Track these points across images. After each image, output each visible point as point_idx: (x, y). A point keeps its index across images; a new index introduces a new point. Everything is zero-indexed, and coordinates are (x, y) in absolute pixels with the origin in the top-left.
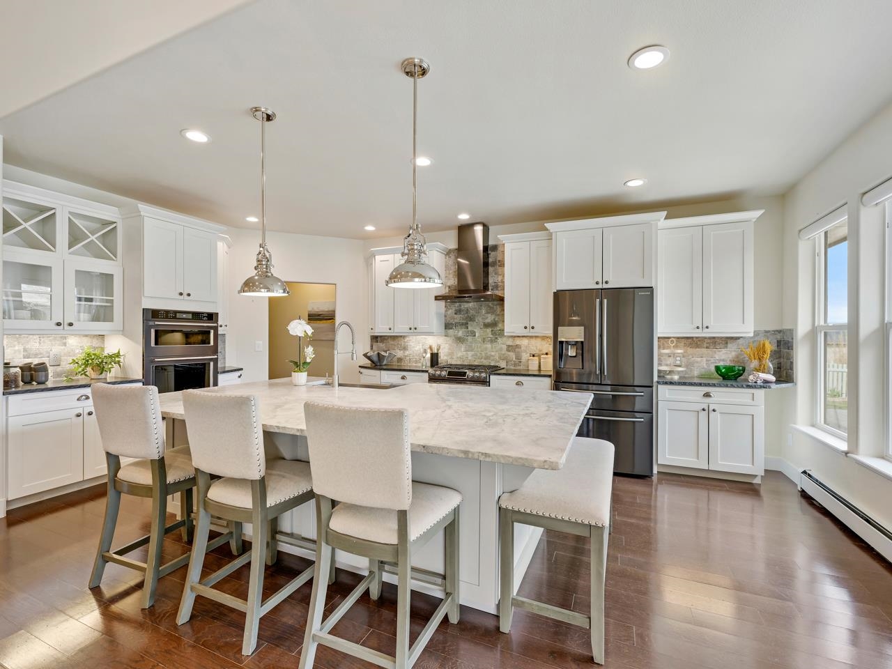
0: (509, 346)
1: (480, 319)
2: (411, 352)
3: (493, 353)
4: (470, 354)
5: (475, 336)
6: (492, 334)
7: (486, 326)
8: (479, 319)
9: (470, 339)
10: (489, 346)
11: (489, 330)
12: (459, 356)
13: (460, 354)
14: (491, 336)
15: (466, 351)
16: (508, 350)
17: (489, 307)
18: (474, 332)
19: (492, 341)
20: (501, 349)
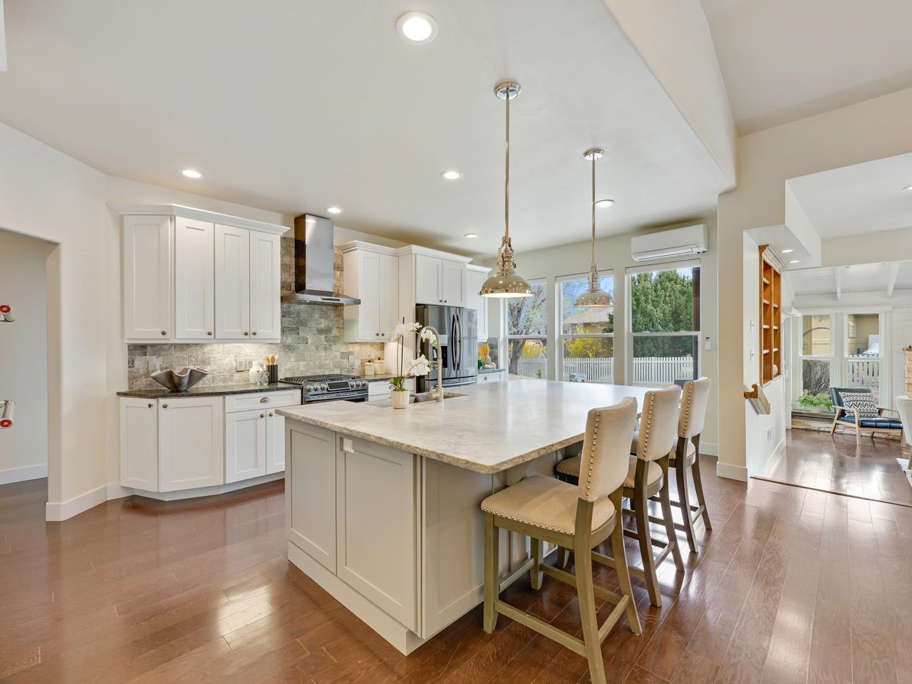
0: (343, 353)
1: (314, 325)
2: (215, 367)
3: (327, 362)
4: (302, 363)
5: (307, 343)
6: (326, 341)
7: (320, 331)
8: (312, 324)
9: (302, 346)
10: (323, 353)
11: (323, 337)
12: (288, 367)
13: (289, 365)
14: (325, 343)
15: (297, 361)
16: (342, 358)
17: (323, 311)
18: (307, 339)
19: (326, 349)
20: (335, 357)
